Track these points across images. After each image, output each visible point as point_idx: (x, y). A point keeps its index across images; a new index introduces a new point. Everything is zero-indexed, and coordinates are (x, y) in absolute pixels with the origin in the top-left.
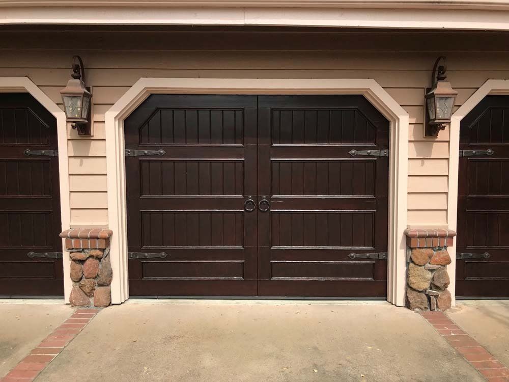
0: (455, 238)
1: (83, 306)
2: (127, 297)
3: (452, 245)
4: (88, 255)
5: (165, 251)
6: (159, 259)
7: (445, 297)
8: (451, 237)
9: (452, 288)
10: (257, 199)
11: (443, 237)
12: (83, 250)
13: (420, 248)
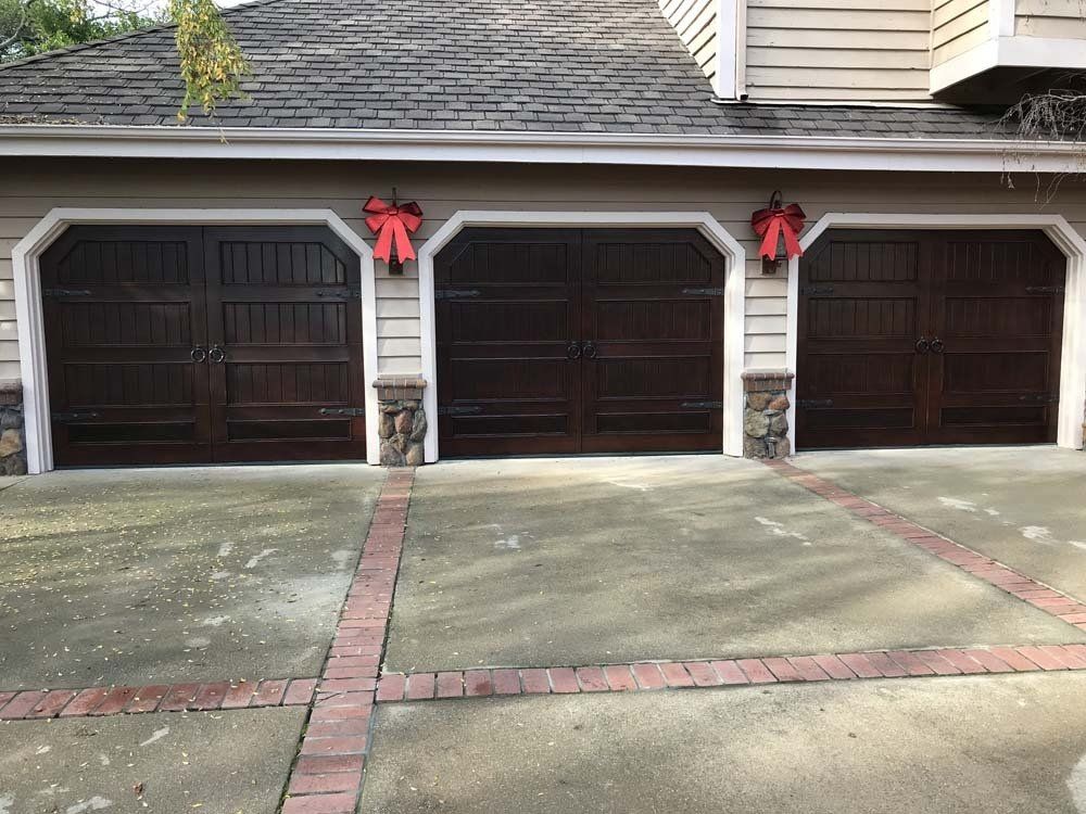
0: (794, 380)
1: (394, 465)
2: (437, 458)
3: (790, 388)
4: (401, 408)
5: (478, 405)
6: (473, 413)
7: (783, 443)
8: (789, 378)
9: (791, 435)
10: (580, 346)
11: (780, 379)
12: (396, 401)
13: (758, 392)
